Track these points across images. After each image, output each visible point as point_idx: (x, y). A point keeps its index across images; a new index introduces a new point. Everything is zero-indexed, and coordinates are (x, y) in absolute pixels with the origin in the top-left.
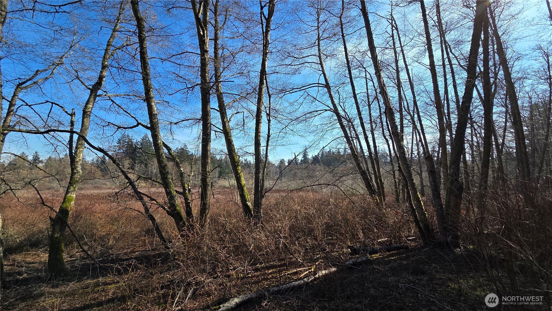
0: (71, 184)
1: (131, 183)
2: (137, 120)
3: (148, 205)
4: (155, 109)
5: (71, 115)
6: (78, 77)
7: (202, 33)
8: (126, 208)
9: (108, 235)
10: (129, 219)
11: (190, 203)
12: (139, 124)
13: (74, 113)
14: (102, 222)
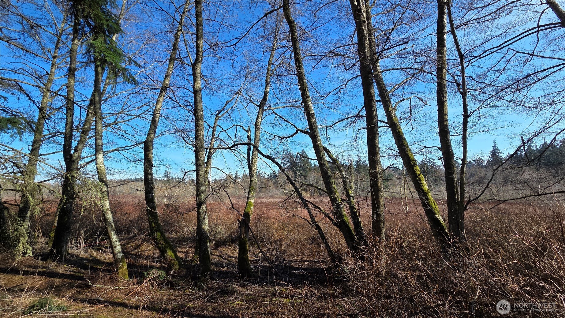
0: (250, 191)
1: (296, 190)
2: (296, 127)
3: (314, 212)
4: (312, 108)
5: (247, 131)
6: (251, 101)
7: (356, 3)
8: (294, 215)
9: (281, 240)
10: (297, 226)
11: (357, 212)
12: (298, 130)
13: (250, 130)
14: (276, 226)
